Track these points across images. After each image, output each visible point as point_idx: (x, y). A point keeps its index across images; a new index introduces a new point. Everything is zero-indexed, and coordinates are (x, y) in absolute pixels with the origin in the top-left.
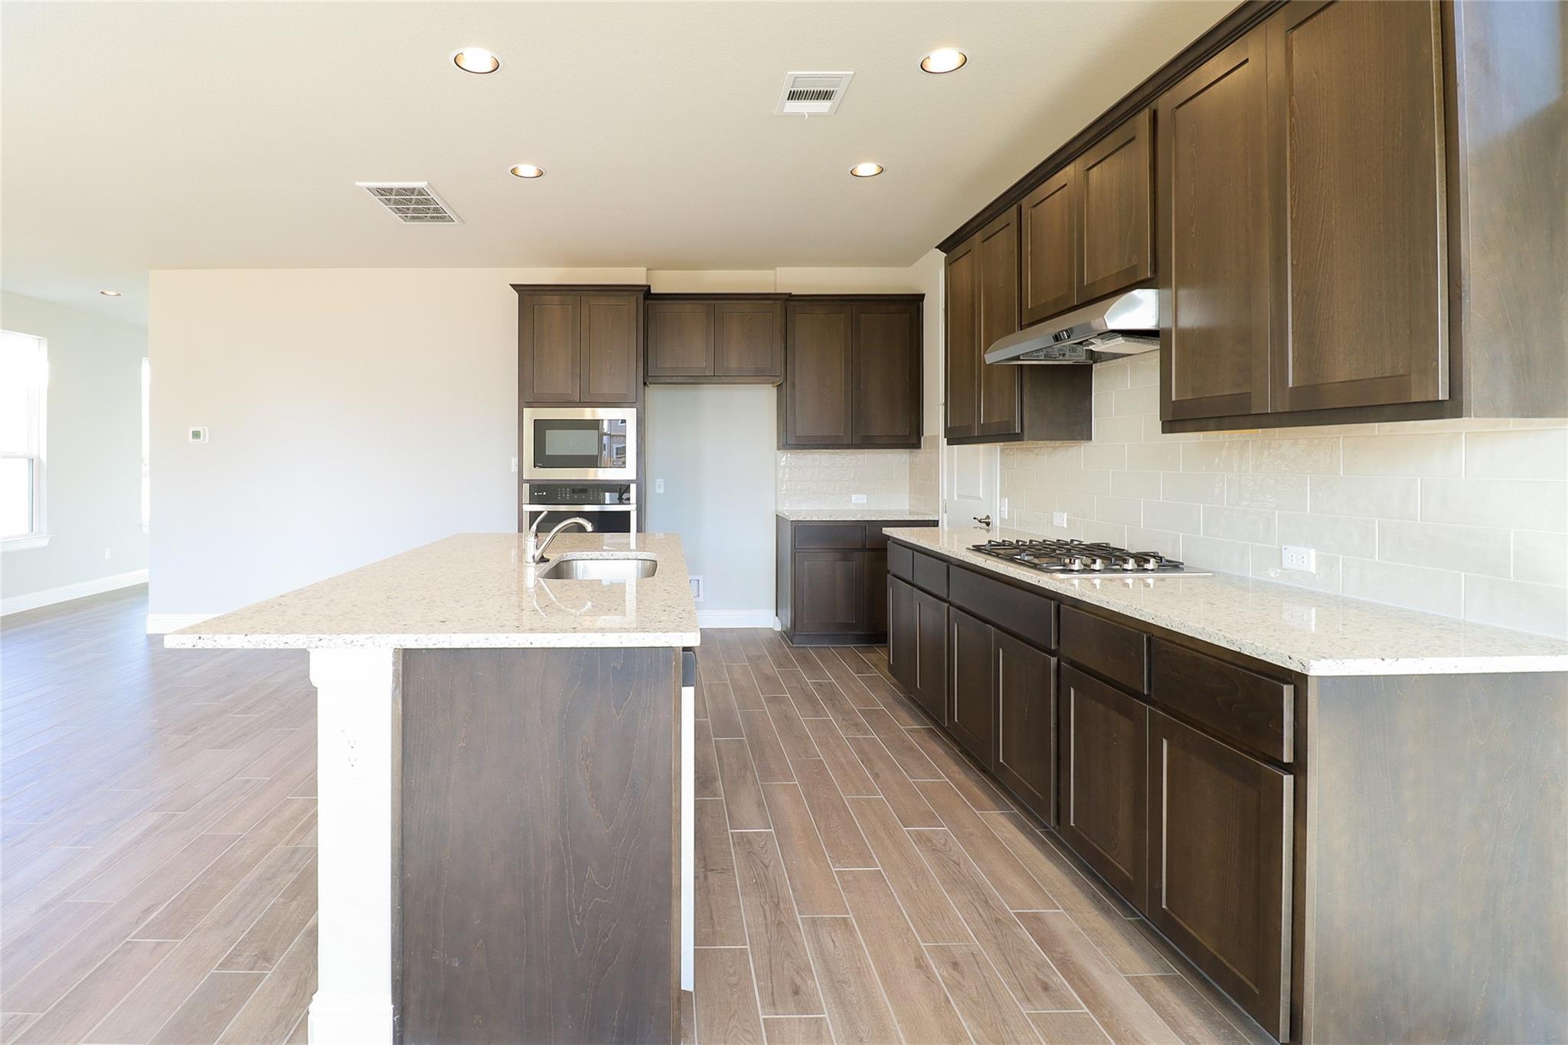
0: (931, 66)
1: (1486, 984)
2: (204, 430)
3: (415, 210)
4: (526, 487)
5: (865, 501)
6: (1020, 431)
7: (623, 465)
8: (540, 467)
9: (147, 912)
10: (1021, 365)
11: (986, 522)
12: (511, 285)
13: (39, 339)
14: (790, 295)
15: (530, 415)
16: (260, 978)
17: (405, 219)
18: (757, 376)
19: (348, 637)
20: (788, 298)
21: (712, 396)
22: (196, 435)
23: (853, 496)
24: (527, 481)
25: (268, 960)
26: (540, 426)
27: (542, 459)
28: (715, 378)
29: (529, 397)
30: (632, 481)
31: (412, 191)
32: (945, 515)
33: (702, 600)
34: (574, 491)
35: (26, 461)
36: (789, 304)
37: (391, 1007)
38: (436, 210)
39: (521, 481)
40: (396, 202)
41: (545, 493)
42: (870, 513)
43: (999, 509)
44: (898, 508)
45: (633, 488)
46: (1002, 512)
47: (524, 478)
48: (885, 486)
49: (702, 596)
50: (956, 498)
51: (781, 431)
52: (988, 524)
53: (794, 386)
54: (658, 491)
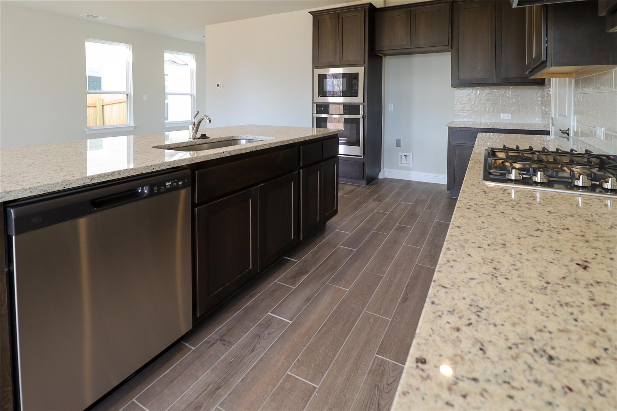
2: (221, 84)
4: (315, 105)
5: (510, 118)
6: (546, 60)
7: (357, 95)
8: (321, 96)
11: (566, 133)
12: (308, 12)
13: (193, 55)
15: (317, 72)
18: (435, 46)
21: (418, 60)
22: (218, 85)
23: (501, 114)
24: (315, 103)
26: (321, 78)
27: (322, 93)
28: (411, 49)
29: (317, 63)
30: (361, 103)
32: (553, 127)
33: (412, 166)
35: (190, 96)
39: (313, 103)
41: (322, 109)
42: (512, 125)
43: (572, 124)
44: (533, 122)
45: (362, 107)
46: (574, 126)
47: (314, 102)
48: (524, 109)
49: (411, 164)
50: (557, 116)
51: (452, 77)
52: (568, 134)
53: (458, 50)
54: (389, 109)
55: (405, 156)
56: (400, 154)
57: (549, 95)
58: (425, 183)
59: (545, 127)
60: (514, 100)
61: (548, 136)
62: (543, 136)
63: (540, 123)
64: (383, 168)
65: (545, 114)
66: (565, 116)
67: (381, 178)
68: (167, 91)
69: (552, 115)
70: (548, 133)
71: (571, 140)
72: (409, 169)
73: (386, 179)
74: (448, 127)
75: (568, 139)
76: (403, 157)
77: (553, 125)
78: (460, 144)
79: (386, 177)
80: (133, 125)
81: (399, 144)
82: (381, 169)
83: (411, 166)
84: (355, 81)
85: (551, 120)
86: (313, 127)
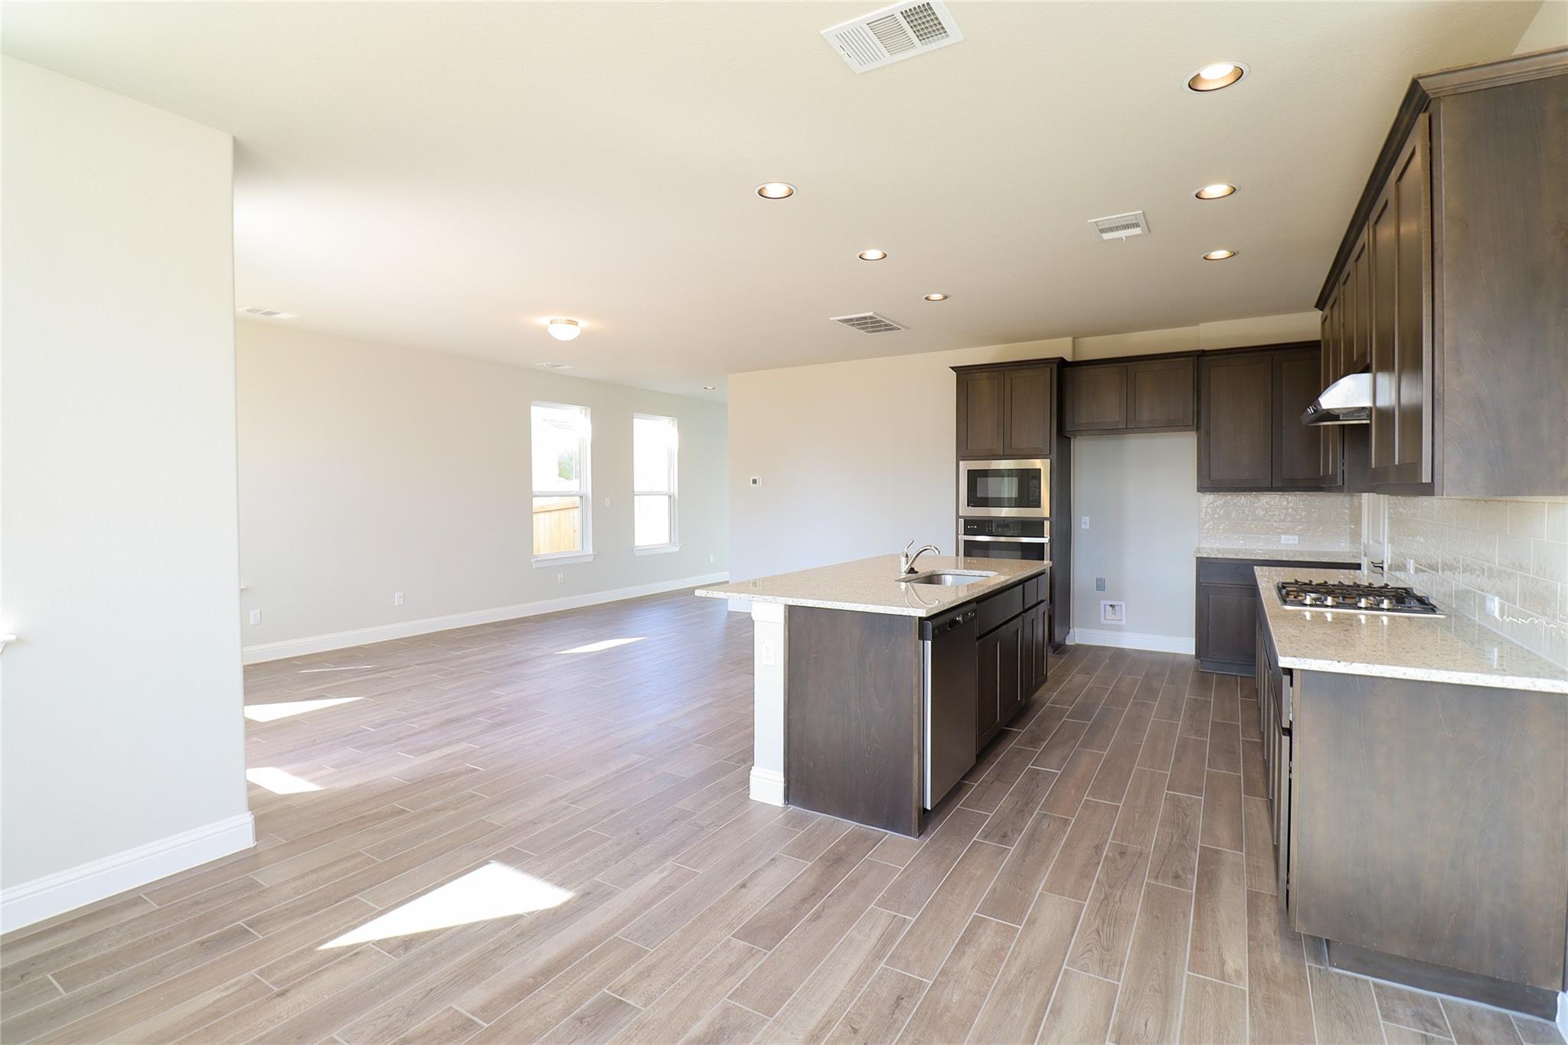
0: (1204, 195)
1: (1455, 914)
2: (759, 478)
3: (872, 327)
4: (962, 521)
5: (1297, 542)
6: (1342, 484)
7: (1038, 504)
8: (972, 506)
9: (699, 735)
10: (1344, 425)
11: (1380, 565)
12: (951, 368)
14: (1203, 351)
15: (965, 466)
16: (739, 767)
17: (868, 332)
18: (1171, 425)
19: (765, 597)
20: (1201, 354)
21: (1136, 445)
22: (755, 482)
23: (1282, 536)
24: (961, 517)
25: (744, 762)
26: (973, 475)
27: (974, 500)
28: (1129, 429)
29: (965, 450)
30: (1046, 519)
31: (865, 318)
32: (1365, 558)
33: (1125, 624)
34: (998, 526)
36: (1201, 360)
37: (783, 779)
38: (886, 325)
39: (958, 517)
40: (858, 324)
41: (975, 527)
42: (1301, 553)
43: (1386, 554)
44: (1336, 550)
45: (1047, 524)
46: (1387, 557)
47: (960, 514)
48: (1321, 528)
49: (1124, 620)
50: (1371, 542)
51: (1199, 475)
52: (1382, 568)
53: (1208, 433)
54: (1083, 527)
55: (1111, 606)
56: (1103, 602)
57: (1360, 504)
58: (1151, 652)
59: (1354, 557)
60: (1304, 513)
61: (1358, 571)
62: (1352, 571)
63: (1348, 550)
64: (1073, 628)
65: (1356, 535)
66: (1380, 543)
67: (1071, 644)
68: (637, 489)
69: (1364, 540)
70: (1358, 567)
71: (1385, 576)
72: (1118, 628)
73: (1078, 647)
74: (1197, 558)
75: (1382, 574)
76: (1108, 607)
77: (1365, 555)
78: (1218, 585)
79: (1077, 642)
80: (590, 551)
81: (1101, 585)
82: (1070, 628)
83: (1123, 623)
84: (1035, 482)
85: (1362, 547)
86: (957, 555)
